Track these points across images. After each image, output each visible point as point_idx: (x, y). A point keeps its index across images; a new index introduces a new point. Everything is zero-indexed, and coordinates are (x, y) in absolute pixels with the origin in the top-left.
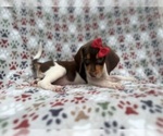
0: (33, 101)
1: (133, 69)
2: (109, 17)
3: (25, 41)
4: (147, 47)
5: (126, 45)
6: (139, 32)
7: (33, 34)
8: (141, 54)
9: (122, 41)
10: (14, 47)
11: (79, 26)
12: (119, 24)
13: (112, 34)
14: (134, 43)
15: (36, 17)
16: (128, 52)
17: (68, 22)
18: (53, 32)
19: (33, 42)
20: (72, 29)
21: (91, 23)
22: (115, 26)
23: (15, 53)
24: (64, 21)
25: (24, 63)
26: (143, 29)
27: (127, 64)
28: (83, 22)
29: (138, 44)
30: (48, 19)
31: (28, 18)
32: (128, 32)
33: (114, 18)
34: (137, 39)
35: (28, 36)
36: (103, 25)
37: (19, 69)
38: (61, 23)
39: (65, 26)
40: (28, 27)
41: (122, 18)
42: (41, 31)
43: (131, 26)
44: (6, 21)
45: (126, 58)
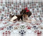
0: (7, 24)
1: (36, 18)
2: (30, 4)
3: (8, 10)
4: (40, 12)
6: (38, 8)
7: (10, 8)
8: (39, 14)
9: (33, 10)
10: (6, 11)
11: (22, 6)
12: (33, 5)
13: (31, 8)
14: (37, 11)
15: (11, 4)
16: (35, 13)
17: (19, 5)
18: (15, 8)
19: (10, 10)
20: (20, 7)
21: (25, 5)
22: (32, 6)
23: (6, 13)
24: (18, 5)
25: (8, 15)
26: (40, 7)
27: (34, 16)
28: (23, 5)
29: (38, 11)
30: (14, 4)
31: (9, 4)
33: (32, 4)
36: (28, 6)
38: (17, 5)
39: (18, 6)
40: (9, 6)
41: (34, 4)
42: (12, 7)
43: (36, 6)
44: (4, 5)
45: (34, 15)
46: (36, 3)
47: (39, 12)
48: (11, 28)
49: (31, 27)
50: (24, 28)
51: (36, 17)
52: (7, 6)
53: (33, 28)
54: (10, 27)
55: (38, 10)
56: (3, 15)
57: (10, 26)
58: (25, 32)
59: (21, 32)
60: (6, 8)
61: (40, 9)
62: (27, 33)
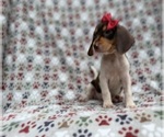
5: (140, 61)
14: (148, 59)
17: (84, 42)
31: (50, 41)
32: (141, 48)
34: (151, 55)
44: (31, 49)
46: (142, 32)
48: (49, 126)
49: (110, 119)
50: (87, 125)
53: (117, 120)
54: (47, 124)
57: (46, 120)
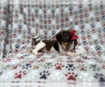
1: (88, 46)
3: (29, 30)
4: (99, 32)
7: (33, 26)
9: (82, 28)
12: (82, 17)
13: (77, 24)
15: (35, 17)
16: (86, 35)
18: (43, 25)
19: (33, 30)
20: (54, 22)
21: (64, 18)
22: (79, 19)
24: (49, 18)
25: (28, 41)
27: (85, 42)
29: (94, 30)
30: (41, 17)
33: (78, 14)
35: (31, 27)
36: (71, 19)
37: (26, 44)
38: (47, 20)
40: (31, 22)
41: (84, 14)
42: (37, 25)
45: (84, 39)
47: (97, 32)
51: (88, 44)
52: (27, 22)
55: (93, 27)
56: (19, 40)
58: (49, 74)
59: (43, 74)
60: (25, 27)
61: (98, 25)
62: (51, 76)
